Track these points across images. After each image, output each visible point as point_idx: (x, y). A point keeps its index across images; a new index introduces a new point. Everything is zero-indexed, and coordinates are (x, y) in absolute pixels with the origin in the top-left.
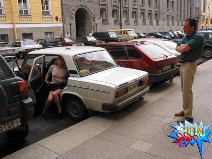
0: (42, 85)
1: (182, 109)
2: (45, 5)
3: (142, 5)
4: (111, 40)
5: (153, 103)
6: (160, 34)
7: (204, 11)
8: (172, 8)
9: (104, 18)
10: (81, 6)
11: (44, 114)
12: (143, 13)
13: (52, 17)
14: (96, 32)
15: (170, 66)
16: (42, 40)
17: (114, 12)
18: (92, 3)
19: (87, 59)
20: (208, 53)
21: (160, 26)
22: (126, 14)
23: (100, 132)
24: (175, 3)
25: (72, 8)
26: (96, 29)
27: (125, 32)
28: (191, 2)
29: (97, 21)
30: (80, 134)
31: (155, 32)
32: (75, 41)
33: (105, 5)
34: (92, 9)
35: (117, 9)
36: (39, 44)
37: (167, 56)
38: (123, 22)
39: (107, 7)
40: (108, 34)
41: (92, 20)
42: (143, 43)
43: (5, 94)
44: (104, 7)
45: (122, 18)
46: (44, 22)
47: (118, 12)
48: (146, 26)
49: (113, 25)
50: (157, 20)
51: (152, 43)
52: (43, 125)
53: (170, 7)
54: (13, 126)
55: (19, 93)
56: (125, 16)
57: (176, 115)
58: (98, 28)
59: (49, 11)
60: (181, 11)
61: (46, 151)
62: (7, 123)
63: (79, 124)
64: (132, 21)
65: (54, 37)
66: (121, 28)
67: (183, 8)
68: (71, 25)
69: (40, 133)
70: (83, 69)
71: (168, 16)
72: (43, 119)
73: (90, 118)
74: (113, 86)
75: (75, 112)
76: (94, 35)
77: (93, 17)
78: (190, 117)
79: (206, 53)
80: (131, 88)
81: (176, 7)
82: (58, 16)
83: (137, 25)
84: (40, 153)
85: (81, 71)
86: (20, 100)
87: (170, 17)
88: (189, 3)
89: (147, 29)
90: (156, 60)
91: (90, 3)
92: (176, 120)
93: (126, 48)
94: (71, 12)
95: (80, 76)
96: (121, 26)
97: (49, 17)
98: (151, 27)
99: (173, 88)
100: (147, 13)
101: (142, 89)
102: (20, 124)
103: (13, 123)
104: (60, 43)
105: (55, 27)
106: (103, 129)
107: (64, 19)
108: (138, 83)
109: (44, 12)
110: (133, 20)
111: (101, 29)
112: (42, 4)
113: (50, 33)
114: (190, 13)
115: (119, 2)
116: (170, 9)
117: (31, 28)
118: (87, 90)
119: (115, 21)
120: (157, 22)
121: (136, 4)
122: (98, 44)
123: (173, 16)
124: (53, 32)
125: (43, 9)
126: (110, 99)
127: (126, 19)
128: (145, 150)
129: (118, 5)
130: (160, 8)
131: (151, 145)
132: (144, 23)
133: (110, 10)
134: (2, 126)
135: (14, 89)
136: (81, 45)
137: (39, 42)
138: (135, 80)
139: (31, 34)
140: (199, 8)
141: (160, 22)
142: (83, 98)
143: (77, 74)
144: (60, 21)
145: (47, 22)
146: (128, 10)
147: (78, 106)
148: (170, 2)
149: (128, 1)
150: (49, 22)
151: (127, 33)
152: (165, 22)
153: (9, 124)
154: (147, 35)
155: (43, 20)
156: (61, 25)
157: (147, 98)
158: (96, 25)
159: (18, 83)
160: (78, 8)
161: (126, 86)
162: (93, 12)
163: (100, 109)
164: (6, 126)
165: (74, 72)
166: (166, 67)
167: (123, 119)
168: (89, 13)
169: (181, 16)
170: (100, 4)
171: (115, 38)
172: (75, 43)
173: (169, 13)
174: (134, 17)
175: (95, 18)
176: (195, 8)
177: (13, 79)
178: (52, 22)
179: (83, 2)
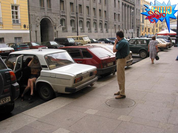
0: (22, 76)
2: (15, 15)
3: (94, 17)
4: (69, 44)
5: (100, 88)
6: (108, 40)
7: (143, 22)
8: (118, 19)
9: (64, 26)
10: (45, 16)
11: (23, 97)
12: (96, 23)
13: (21, 25)
14: (57, 38)
15: (113, 63)
16: (13, 44)
17: (72, 21)
18: (54, 14)
19: (54, 58)
20: (143, 54)
21: (109, 33)
23: (64, 105)
24: (121, 15)
25: (38, 18)
26: (57, 36)
28: (133, 15)
29: (58, 29)
30: (51, 107)
31: (105, 38)
33: (65, 16)
34: (54, 19)
35: (74, 19)
36: (11, 47)
37: (110, 56)
38: (79, 30)
39: (66, 18)
40: (67, 40)
41: (54, 28)
42: (93, 46)
43: (3, 79)
44: (64, 18)
45: (78, 26)
46: (14, 29)
47: (75, 22)
48: (98, 33)
49: (71, 32)
50: (106, 28)
51: (100, 47)
52: (22, 104)
53: (117, 18)
54: (6, 101)
55: (10, 79)
56: (81, 25)
57: (115, 94)
58: (59, 35)
59: (18, 20)
60: (125, 22)
61: (29, 117)
62: (2, 99)
63: (49, 101)
64: (86, 29)
65: (22, 41)
66: (78, 35)
67: (127, 19)
68: (37, 32)
69: (21, 109)
70: (51, 65)
71: (115, 25)
72: (22, 100)
73: (57, 98)
74: (72, 75)
75: (46, 95)
76: (56, 40)
77: (55, 26)
78: (123, 95)
80: (85, 77)
81: (122, 18)
82: (26, 24)
83: (91, 32)
84: (25, 118)
85: (50, 66)
86: (11, 84)
87: (117, 26)
88: (131, 16)
89: (98, 35)
90: (102, 59)
91: (52, 14)
92: (115, 97)
93: (81, 50)
94: (36, 21)
95: (49, 69)
96: (78, 33)
97: (18, 25)
98: (102, 34)
100: (98, 23)
101: (93, 79)
102: (10, 100)
103: (5, 99)
104: (28, 46)
105: (23, 33)
106: (66, 104)
107: (30, 27)
108: (90, 74)
109: (14, 21)
110: (88, 28)
111: (61, 35)
112: (13, 14)
113: (18, 38)
114: (132, 23)
115: (76, 14)
116: (116, 20)
117: (2, 33)
118: (54, 78)
119: (73, 29)
120: (106, 30)
121: (90, 16)
122: (59, 47)
123: (119, 26)
124: (22, 37)
125: (13, 18)
126: (70, 84)
127: (81, 28)
128: (93, 113)
129: (75, 16)
130: (109, 20)
131: (97, 111)
132: (96, 31)
133: (68, 20)
135: (7, 76)
136: (45, 48)
137: (11, 45)
138: (87, 71)
139: (3, 38)
140: (139, 20)
141: (109, 30)
142: (52, 85)
143: (47, 68)
144: (28, 28)
145: (16, 29)
146: (83, 20)
147: (48, 90)
148: (117, 15)
149: (83, 14)
150: (18, 29)
151: (82, 39)
152: (113, 30)
153: (3, 100)
154: (99, 40)
155: (13, 27)
156: (28, 32)
157: (96, 85)
158: (57, 32)
159: (9, 72)
160: (43, 18)
161: (81, 76)
162: (55, 22)
163: (63, 91)
164: (1, 101)
165: (45, 67)
166: (110, 63)
167: (79, 98)
168: (52, 22)
169: (125, 26)
170: (60, 15)
171: (73, 42)
172: (40, 46)
173: (116, 23)
174: (88, 26)
175: (56, 26)
176: (136, 19)
177: (6, 69)
178: (20, 29)
179: (46, 13)
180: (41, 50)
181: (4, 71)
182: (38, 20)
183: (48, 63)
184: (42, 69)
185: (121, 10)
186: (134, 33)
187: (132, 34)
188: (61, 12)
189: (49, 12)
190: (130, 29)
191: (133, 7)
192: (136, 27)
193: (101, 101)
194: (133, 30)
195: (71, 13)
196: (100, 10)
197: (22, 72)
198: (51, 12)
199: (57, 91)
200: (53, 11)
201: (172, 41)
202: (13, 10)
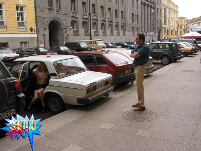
0: (28, 86)
1: (138, 102)
2: (20, 17)
3: (110, 18)
4: (81, 49)
6: (126, 44)
7: (165, 24)
9: (75, 29)
10: (54, 18)
11: (30, 109)
12: (111, 25)
13: (27, 28)
14: (67, 42)
15: (131, 70)
16: (18, 49)
17: (84, 23)
18: (64, 15)
19: (63, 64)
20: (165, 60)
21: (127, 37)
22: (95, 26)
23: (75, 119)
24: (140, 16)
25: (46, 20)
26: (68, 40)
27: (95, 42)
28: (153, 16)
29: (68, 32)
30: (61, 121)
31: (122, 42)
32: (49, 51)
33: (76, 17)
34: (64, 21)
35: (87, 21)
36: (16, 53)
38: (93, 33)
39: (78, 19)
40: (79, 44)
41: (64, 31)
42: (109, 52)
43: (7, 89)
44: (75, 19)
45: (91, 28)
46: (19, 33)
47: (88, 23)
48: (114, 36)
49: (83, 35)
50: (123, 31)
51: (116, 52)
53: (135, 20)
54: (10, 114)
55: (15, 89)
56: (95, 28)
57: (133, 106)
59: (24, 23)
60: (144, 24)
62: (5, 111)
63: (59, 114)
64: (100, 32)
65: (28, 47)
66: (91, 39)
67: (146, 20)
68: (45, 36)
70: (61, 73)
71: (133, 27)
72: (29, 113)
73: (68, 110)
74: (85, 85)
75: (55, 107)
76: (67, 45)
77: (65, 29)
78: (143, 106)
79: (164, 60)
80: (99, 87)
81: (140, 19)
82: (32, 27)
83: (106, 35)
85: (60, 74)
86: (16, 94)
87: (135, 29)
88: (152, 16)
89: (114, 39)
90: (119, 66)
91: (62, 15)
92: (133, 109)
93: (95, 56)
94: (44, 24)
95: (59, 78)
96: (91, 36)
97: (24, 28)
98: (119, 37)
99: (133, 88)
100: (114, 24)
101: (108, 88)
102: (15, 113)
103: (10, 112)
104: (35, 52)
105: (30, 37)
106: (78, 117)
107: (38, 30)
108: (104, 83)
109: (19, 24)
110: (102, 31)
111: (73, 39)
112: (18, 16)
113: (24, 42)
114: (153, 25)
115: (89, 15)
116: (135, 21)
117: (6, 37)
118: (65, 88)
119: (86, 32)
120: (123, 33)
121: (104, 17)
122: (70, 53)
123: (138, 28)
124: (28, 42)
125: (18, 20)
126: (83, 95)
127: (95, 31)
128: (109, 128)
129: (88, 18)
130: (126, 21)
131: (113, 125)
132: (111, 34)
134: (2, 114)
135: (11, 86)
136: (54, 54)
137: (16, 51)
138: (102, 80)
139: (7, 43)
140: (160, 21)
141: (127, 33)
142: (62, 95)
144: (35, 31)
145: (22, 33)
146: (97, 22)
147: (57, 101)
148: (135, 15)
149: (97, 14)
150: (23, 33)
151: (96, 43)
152: (131, 33)
153: (7, 113)
154: (115, 45)
155: (19, 31)
156: (35, 35)
157: (112, 95)
158: (68, 35)
159: (14, 82)
160: (51, 20)
161: (95, 85)
162: (65, 24)
163: (75, 103)
164: (5, 114)
166: (127, 71)
167: (93, 110)
168: (62, 25)
169: (144, 28)
170: (71, 16)
171: (85, 47)
172: (49, 52)
173: (134, 25)
174: (103, 28)
175: (67, 29)
176: (157, 21)
177: (10, 78)
178: (27, 33)
179: (55, 14)
180: (50, 57)
181: (8, 80)
182: (45, 22)
183: (58, 71)
184: (50, 78)
185: (139, 10)
186: (155, 36)
187: (153, 37)
188: (72, 12)
189: (59, 13)
190: (151, 31)
191: (154, 7)
192: (156, 29)
193: (117, 114)
194: (153, 32)
195: (84, 14)
196: (116, 10)
197: (28, 81)
198: (60, 13)
199: (68, 103)
200: (63, 12)
201: (198, 44)
202: (17, 11)
